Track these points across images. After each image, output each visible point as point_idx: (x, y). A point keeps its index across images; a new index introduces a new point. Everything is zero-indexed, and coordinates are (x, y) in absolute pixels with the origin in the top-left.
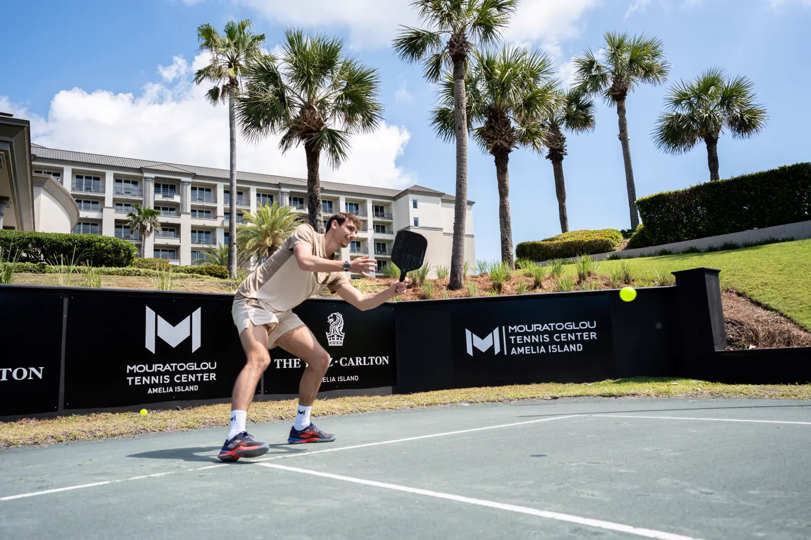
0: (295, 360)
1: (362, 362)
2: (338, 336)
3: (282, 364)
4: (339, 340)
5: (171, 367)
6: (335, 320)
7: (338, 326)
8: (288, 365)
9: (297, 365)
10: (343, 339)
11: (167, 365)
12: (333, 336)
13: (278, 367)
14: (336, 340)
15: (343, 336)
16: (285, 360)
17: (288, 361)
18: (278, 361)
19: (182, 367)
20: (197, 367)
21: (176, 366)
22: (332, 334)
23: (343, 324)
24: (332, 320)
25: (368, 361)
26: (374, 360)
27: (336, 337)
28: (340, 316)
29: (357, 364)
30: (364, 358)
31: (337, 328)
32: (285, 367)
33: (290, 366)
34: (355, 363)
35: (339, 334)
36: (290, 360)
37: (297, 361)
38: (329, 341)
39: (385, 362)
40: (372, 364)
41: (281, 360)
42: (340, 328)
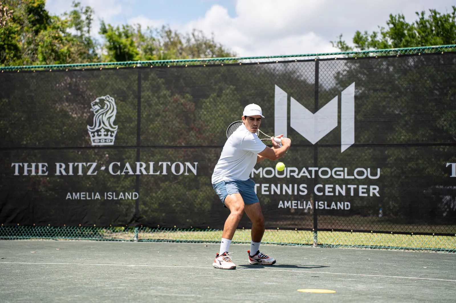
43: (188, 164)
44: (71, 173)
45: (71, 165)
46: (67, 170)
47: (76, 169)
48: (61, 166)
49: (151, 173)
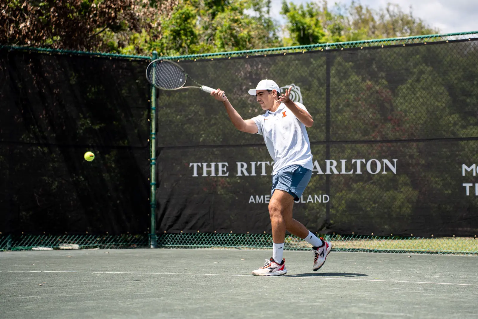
43: (386, 161)
44: (253, 174)
45: (253, 164)
46: (249, 170)
47: (258, 169)
48: (242, 166)
49: (343, 172)
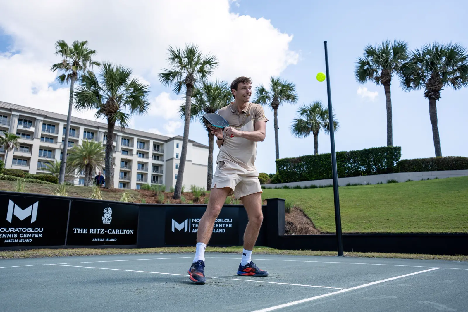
0: (84, 229)
1: (119, 232)
2: (108, 219)
3: (77, 231)
4: (109, 221)
5: (19, 230)
6: (107, 211)
7: (109, 214)
8: (80, 232)
9: (85, 232)
10: (110, 220)
11: (17, 229)
12: (105, 219)
13: (75, 232)
14: (107, 221)
15: (111, 219)
16: (79, 229)
17: (81, 230)
18: (76, 229)
19: (24, 230)
20: (33, 230)
21: (21, 230)
22: (105, 218)
23: (111, 213)
24: (106, 211)
25: (122, 232)
26: (125, 232)
27: (107, 219)
28: (110, 209)
29: (117, 233)
30: (121, 230)
31: (108, 215)
32: (79, 232)
33: (82, 232)
34: (115, 232)
35: (109, 218)
36: (82, 229)
37: (85, 230)
38: (103, 221)
39: (131, 233)
40: (124, 233)
41: (77, 229)
42: (109, 215)
